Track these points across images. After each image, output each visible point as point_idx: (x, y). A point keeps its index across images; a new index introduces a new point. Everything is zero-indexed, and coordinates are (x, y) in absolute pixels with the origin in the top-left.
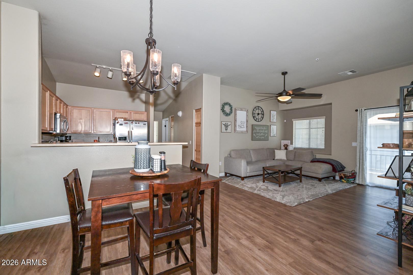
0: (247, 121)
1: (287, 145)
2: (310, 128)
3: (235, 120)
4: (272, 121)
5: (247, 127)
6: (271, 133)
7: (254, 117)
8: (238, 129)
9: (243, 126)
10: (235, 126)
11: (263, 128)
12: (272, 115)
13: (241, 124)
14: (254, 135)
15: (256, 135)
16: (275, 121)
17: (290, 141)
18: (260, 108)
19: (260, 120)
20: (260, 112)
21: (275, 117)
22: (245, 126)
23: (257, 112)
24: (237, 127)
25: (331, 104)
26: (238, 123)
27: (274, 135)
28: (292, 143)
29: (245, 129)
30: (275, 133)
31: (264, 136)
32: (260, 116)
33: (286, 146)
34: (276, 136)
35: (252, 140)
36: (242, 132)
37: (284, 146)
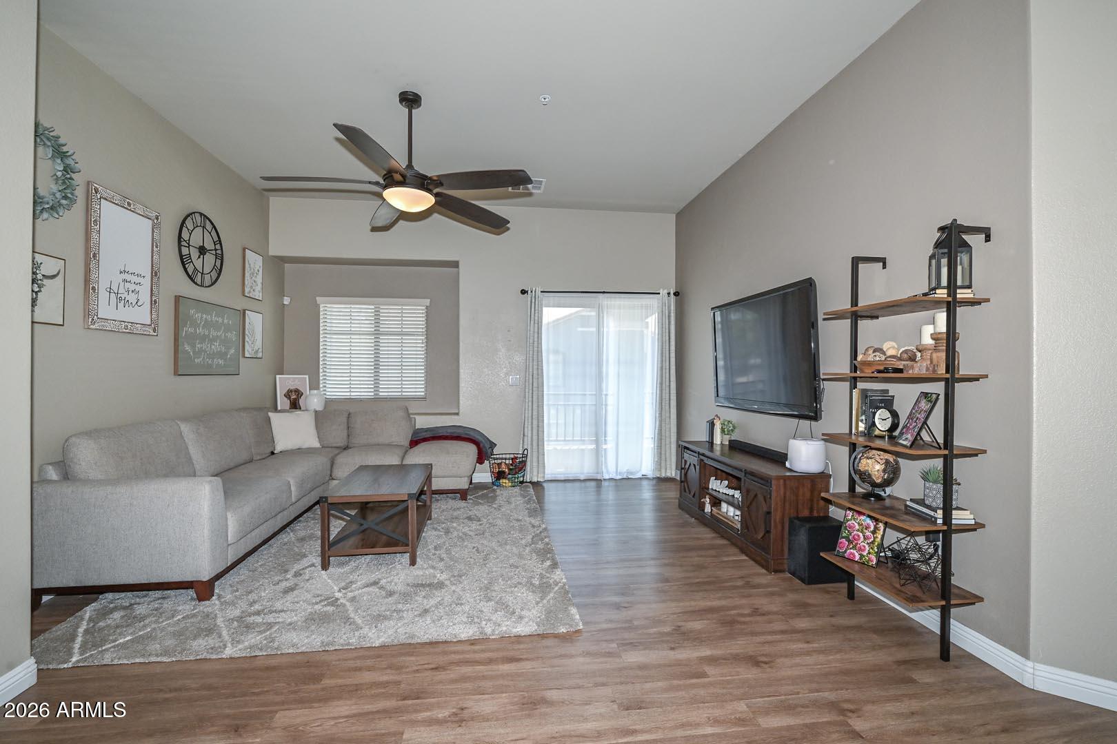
0: (155, 274)
1: (299, 393)
2: (377, 334)
3: (91, 256)
4: (250, 292)
5: (153, 303)
6: (246, 343)
7: (184, 261)
8: (106, 309)
9: (132, 298)
10: (89, 286)
11: (220, 320)
12: (250, 267)
13: (125, 281)
14: (187, 348)
15: (193, 346)
16: (258, 295)
17: (307, 376)
18: (209, 227)
19: (207, 280)
20: (209, 245)
21: (259, 279)
22: (145, 297)
23: (197, 238)
24: (103, 295)
25: (455, 264)
26: (107, 275)
27: (257, 352)
28: (315, 385)
29: (142, 315)
30: (259, 344)
31: (222, 355)
32: (210, 259)
33: (294, 397)
34: (260, 355)
35: (176, 373)
36: (129, 330)
37: (288, 395)
